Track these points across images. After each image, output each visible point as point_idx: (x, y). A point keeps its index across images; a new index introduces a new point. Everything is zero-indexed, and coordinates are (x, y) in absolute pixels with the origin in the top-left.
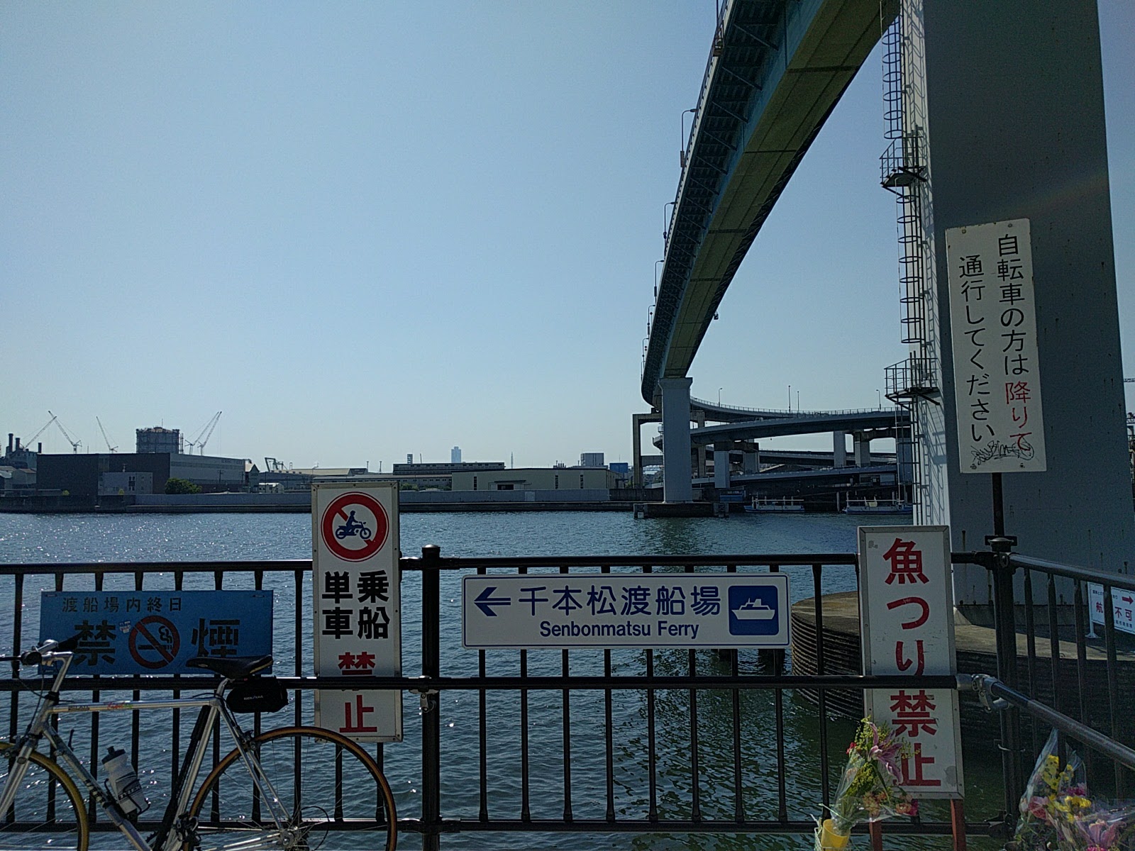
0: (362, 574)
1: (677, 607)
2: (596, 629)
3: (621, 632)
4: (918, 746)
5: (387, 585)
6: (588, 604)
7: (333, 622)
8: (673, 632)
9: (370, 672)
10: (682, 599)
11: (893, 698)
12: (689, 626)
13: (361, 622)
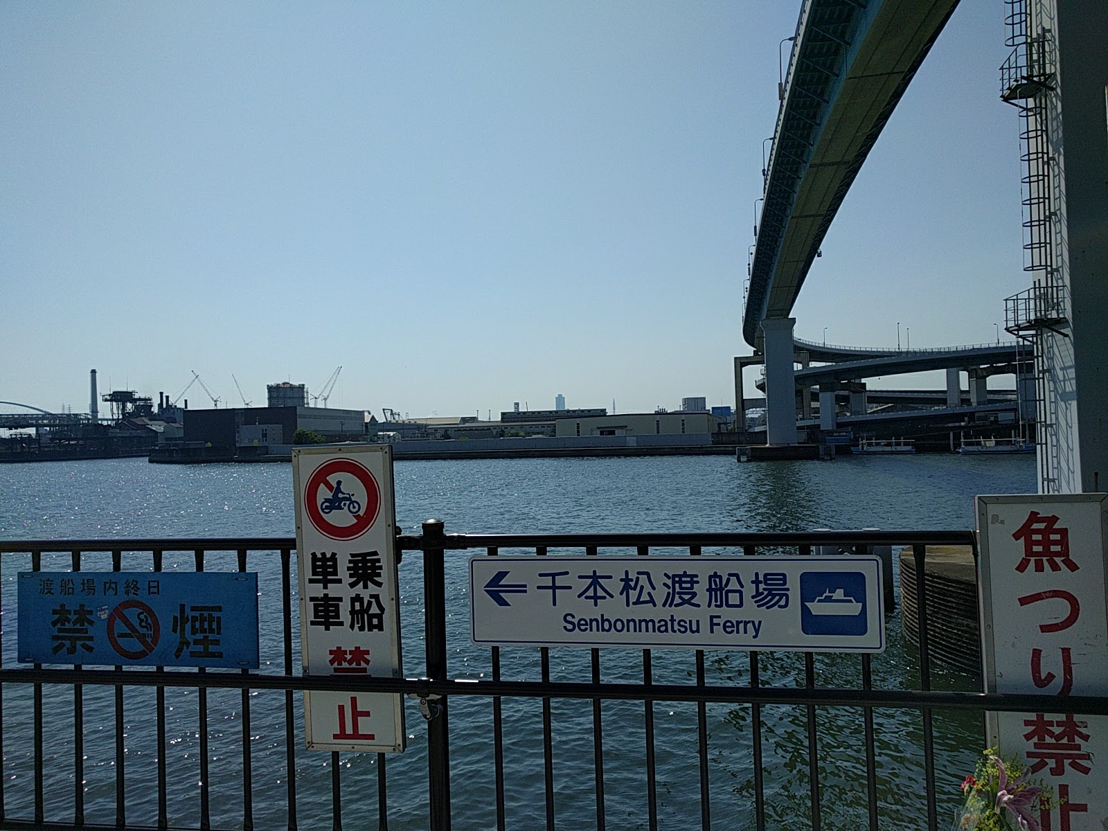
0: (352, 555)
1: (735, 598)
2: (632, 624)
3: (663, 629)
4: (1064, 790)
5: (380, 568)
6: (621, 593)
7: (321, 611)
8: (729, 630)
9: (365, 670)
10: (739, 588)
11: (1027, 723)
12: (749, 622)
13: (353, 612)
